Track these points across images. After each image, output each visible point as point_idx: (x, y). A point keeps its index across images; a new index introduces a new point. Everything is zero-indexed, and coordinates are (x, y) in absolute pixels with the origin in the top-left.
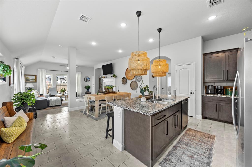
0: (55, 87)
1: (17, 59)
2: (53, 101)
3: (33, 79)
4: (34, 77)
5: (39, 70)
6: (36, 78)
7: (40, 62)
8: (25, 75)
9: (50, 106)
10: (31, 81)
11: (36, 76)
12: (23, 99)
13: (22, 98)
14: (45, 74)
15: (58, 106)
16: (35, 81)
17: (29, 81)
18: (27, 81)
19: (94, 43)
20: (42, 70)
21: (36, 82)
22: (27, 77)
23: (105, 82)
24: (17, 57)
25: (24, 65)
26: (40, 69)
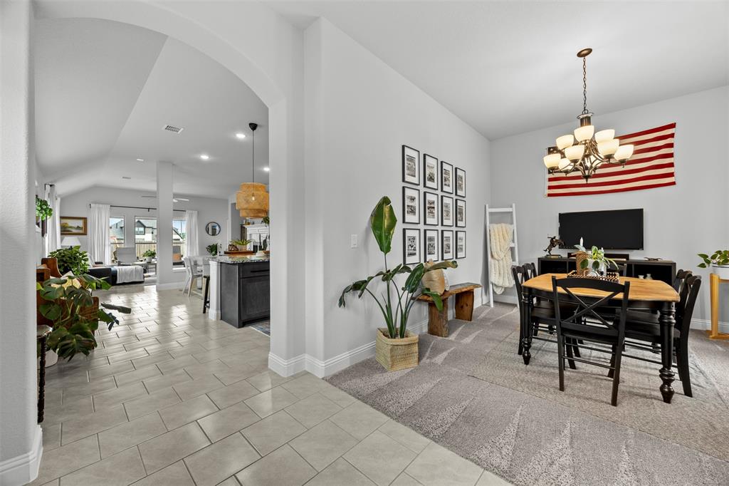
0: (131, 246)
1: (51, 186)
2: (126, 273)
3: (78, 228)
4: (80, 223)
5: (92, 205)
6: (85, 224)
7: (95, 188)
8: (62, 218)
9: (118, 282)
10: (74, 231)
11: (85, 219)
12: (66, 263)
13: (64, 259)
14: (108, 214)
15: (136, 284)
16: (83, 231)
17: (69, 231)
18: (65, 231)
19: (205, 157)
20: (101, 206)
21: (85, 234)
22: (64, 221)
23: (251, 234)
24: (52, 182)
25: (59, 196)
26: (95, 203)
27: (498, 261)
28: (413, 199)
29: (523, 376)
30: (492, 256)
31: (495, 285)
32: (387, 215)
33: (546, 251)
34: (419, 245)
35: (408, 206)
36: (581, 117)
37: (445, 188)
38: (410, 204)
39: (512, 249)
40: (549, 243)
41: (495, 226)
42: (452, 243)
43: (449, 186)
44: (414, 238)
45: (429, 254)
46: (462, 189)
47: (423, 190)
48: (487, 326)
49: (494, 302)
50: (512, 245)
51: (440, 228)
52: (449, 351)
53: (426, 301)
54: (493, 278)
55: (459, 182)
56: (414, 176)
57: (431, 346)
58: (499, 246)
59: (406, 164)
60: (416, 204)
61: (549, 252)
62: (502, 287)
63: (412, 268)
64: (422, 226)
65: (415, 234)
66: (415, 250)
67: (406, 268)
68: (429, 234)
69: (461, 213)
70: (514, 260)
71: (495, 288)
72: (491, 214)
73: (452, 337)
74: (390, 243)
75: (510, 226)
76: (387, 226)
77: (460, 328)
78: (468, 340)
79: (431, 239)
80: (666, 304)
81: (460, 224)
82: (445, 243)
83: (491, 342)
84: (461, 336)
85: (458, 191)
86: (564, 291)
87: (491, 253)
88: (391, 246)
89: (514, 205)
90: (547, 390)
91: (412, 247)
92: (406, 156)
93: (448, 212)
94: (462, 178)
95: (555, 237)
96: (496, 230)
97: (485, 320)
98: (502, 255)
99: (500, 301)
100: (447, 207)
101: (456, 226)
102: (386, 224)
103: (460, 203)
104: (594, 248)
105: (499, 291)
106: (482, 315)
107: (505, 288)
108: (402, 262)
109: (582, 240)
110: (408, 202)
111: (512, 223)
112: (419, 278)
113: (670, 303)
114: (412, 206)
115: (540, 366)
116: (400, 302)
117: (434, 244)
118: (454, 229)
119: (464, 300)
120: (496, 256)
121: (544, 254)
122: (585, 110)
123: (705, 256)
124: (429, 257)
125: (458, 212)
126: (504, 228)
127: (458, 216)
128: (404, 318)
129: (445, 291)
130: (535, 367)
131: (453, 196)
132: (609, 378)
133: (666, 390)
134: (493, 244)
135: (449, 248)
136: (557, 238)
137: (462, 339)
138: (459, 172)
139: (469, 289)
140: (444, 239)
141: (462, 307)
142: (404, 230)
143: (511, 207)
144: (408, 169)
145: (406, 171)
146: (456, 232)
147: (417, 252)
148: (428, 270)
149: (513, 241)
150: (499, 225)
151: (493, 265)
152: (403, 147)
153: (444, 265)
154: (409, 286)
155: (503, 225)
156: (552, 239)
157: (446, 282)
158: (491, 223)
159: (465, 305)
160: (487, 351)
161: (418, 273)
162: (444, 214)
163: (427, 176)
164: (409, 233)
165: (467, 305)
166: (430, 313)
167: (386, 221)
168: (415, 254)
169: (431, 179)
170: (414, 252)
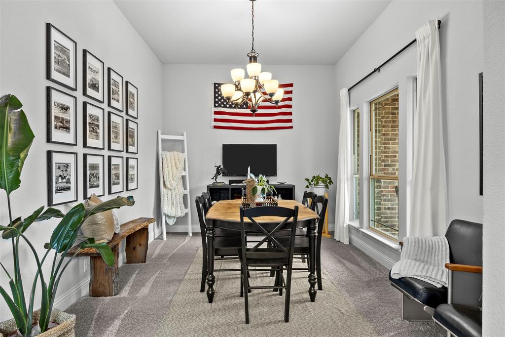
27: (171, 190)
28: (65, 109)
29: (211, 319)
30: (165, 186)
31: (168, 216)
32: (13, 126)
33: (213, 178)
34: (75, 176)
35: (56, 117)
36: (250, 55)
37: (114, 103)
38: (61, 115)
39: (183, 178)
40: (215, 172)
41: (168, 153)
42: (121, 172)
43: (118, 101)
44: (67, 166)
45: (92, 187)
46: (134, 109)
47: (81, 99)
48: (164, 264)
49: (167, 233)
50: (184, 174)
51: (106, 153)
52: (122, 316)
53: (86, 254)
54: (166, 209)
55: (130, 99)
56: (69, 76)
57: (95, 316)
58: (171, 175)
59: (53, 55)
60: (70, 116)
61: (216, 180)
62: (174, 217)
63: (64, 210)
64: (80, 150)
65: (70, 159)
66: (68, 182)
67: (52, 212)
68: (91, 160)
69: (132, 137)
70: (185, 189)
71: (167, 219)
72: (163, 140)
73: (124, 293)
74: (18, 174)
75: (181, 154)
76: (14, 144)
77: (134, 276)
78: (145, 290)
79: (94, 167)
80: (313, 222)
81: (131, 149)
82: (113, 172)
83: (171, 284)
84: (136, 288)
85: (129, 110)
86: (249, 221)
87: (164, 181)
88: (21, 178)
89: (185, 133)
90: (236, 329)
91: (63, 178)
92: (53, 43)
93: (117, 133)
94: (133, 95)
95: (220, 166)
96: (168, 157)
97: (160, 257)
98: (174, 184)
99: (172, 232)
100: (115, 127)
101: (127, 151)
102: (10, 140)
103: (131, 125)
104: (261, 176)
105: (171, 222)
106: (157, 252)
107: (178, 218)
108: (44, 203)
109: (249, 168)
110: (55, 111)
111: (183, 152)
112: (76, 227)
113: (314, 220)
114: (63, 119)
115: (223, 299)
116: (40, 271)
117: (98, 174)
118: (124, 155)
119: (138, 239)
120: (168, 185)
121: (211, 182)
122: (253, 50)
123: (307, 180)
124: (90, 192)
125: (128, 134)
126: (176, 156)
127: (130, 140)
128: (49, 295)
129: (115, 234)
130: (219, 303)
131: (123, 114)
132: (275, 293)
133: (313, 291)
134: (166, 172)
135: (118, 178)
136: (222, 167)
137: (137, 291)
138: (130, 88)
139: (143, 226)
140: (112, 167)
141: (134, 248)
142: (49, 154)
143: (183, 135)
144: (57, 62)
145: (53, 65)
146: (127, 159)
147: (72, 185)
148: (93, 214)
149: (185, 169)
150: (172, 152)
151: (166, 195)
152: (49, 26)
153: (117, 203)
154: (58, 242)
155: (175, 153)
156: (218, 167)
157: (115, 222)
158: (163, 150)
159: (138, 246)
160: (169, 298)
161: (75, 218)
162: (112, 136)
163: (88, 81)
164: (57, 158)
165: (140, 245)
166: (93, 268)
167: (10, 135)
168: (68, 189)
169: (95, 87)
170: (68, 185)
